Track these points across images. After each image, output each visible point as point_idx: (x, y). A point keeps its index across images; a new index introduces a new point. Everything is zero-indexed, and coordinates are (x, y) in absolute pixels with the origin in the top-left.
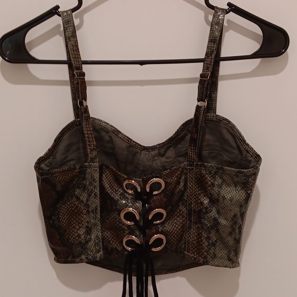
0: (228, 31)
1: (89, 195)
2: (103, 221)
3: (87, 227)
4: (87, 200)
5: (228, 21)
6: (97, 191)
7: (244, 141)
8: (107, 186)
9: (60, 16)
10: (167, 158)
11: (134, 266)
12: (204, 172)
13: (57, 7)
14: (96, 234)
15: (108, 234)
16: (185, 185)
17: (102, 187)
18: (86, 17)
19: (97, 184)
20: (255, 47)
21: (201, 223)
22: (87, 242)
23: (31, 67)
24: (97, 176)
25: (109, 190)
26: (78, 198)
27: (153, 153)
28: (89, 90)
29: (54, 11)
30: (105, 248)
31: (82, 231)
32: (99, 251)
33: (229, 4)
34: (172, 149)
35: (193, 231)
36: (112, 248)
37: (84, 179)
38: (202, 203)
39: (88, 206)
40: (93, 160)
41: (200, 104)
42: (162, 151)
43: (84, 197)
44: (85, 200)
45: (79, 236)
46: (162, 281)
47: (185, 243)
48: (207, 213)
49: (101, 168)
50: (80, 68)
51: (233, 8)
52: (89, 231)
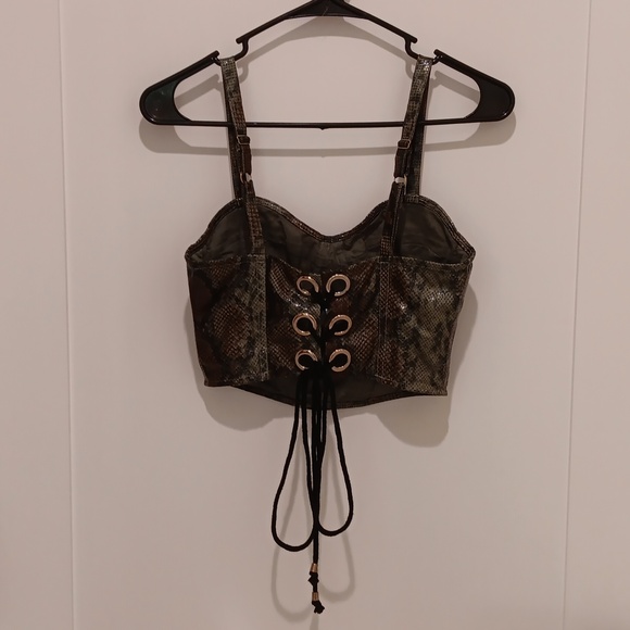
0: (436, 86)
1: (253, 297)
2: (269, 332)
3: (249, 338)
4: (250, 303)
5: (437, 73)
6: (263, 291)
7: (454, 230)
8: (275, 284)
9: (219, 64)
10: (354, 252)
11: (309, 396)
12: (401, 269)
13: (216, 53)
14: (261, 348)
15: (276, 349)
16: (377, 286)
17: (269, 286)
18: (252, 66)
19: (263, 282)
20: (470, 106)
21: (396, 335)
22: (249, 357)
23: (180, 130)
24: (263, 271)
25: (278, 290)
26: (238, 301)
27: (336, 245)
28: (255, 161)
29: (212, 59)
30: (272, 367)
31: (242, 343)
32: (264, 370)
33: (437, 52)
34: (361, 240)
35: (387, 346)
36: (281, 367)
37: (247, 275)
38: (399, 309)
39: (251, 310)
40: (258, 251)
41: (397, 180)
42: (348, 242)
43: (246, 299)
44: (247, 302)
45: (239, 349)
46: (346, 419)
47: (376, 363)
48: (404, 322)
49: (268, 261)
50: (244, 132)
51: (442, 57)
52: (251, 343)
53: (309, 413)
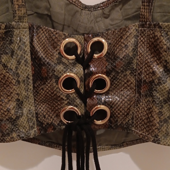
1: (19, 63)
3: (18, 100)
4: (16, 68)
6: (28, 57)
10: (112, 20)
11: (74, 143)
12: (158, 34)
14: (29, 108)
15: (43, 108)
16: (135, 50)
19: (28, 49)
21: (152, 96)
22: (18, 118)
24: (26, 39)
26: (5, 66)
27: (96, 13)
30: (40, 124)
31: (12, 105)
32: (32, 128)
34: (118, 9)
35: (143, 103)
36: (48, 124)
37: (11, 42)
38: (154, 73)
39: (18, 75)
40: (21, 19)
42: (107, 10)
43: (12, 64)
44: (13, 67)
45: (8, 111)
47: (133, 119)
48: (159, 83)
49: (31, 28)
52: (20, 104)
53: (74, 155)
